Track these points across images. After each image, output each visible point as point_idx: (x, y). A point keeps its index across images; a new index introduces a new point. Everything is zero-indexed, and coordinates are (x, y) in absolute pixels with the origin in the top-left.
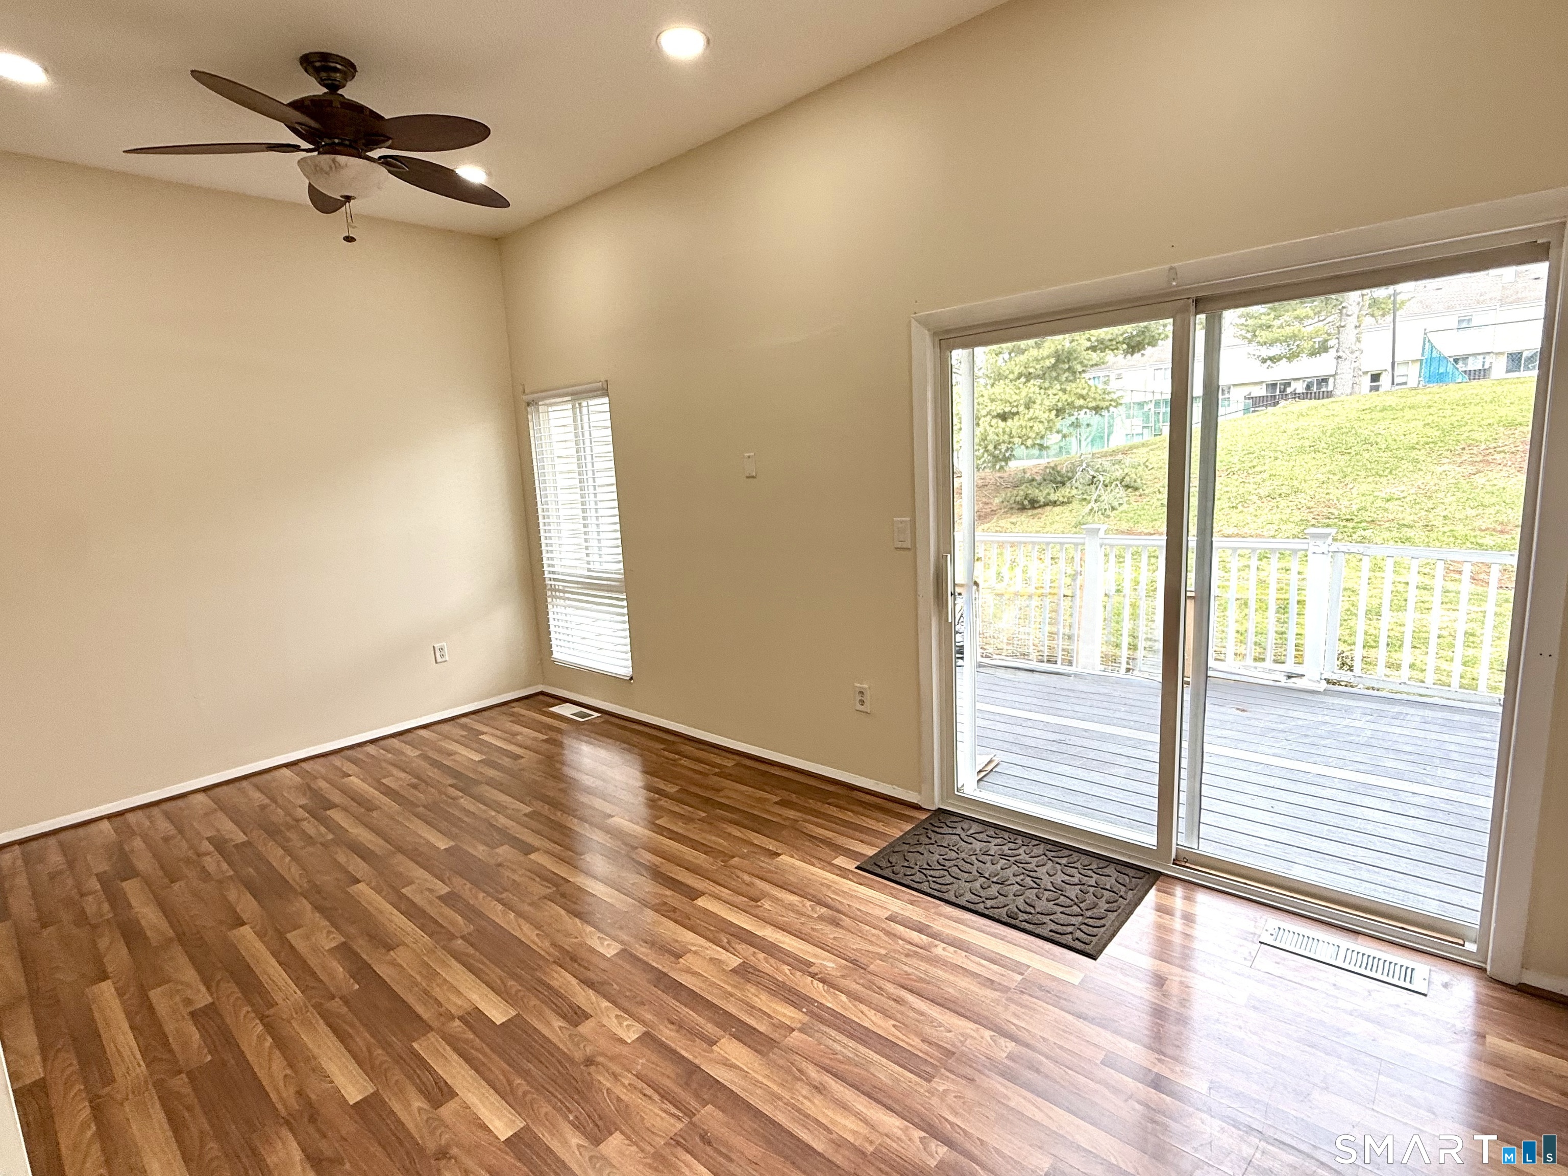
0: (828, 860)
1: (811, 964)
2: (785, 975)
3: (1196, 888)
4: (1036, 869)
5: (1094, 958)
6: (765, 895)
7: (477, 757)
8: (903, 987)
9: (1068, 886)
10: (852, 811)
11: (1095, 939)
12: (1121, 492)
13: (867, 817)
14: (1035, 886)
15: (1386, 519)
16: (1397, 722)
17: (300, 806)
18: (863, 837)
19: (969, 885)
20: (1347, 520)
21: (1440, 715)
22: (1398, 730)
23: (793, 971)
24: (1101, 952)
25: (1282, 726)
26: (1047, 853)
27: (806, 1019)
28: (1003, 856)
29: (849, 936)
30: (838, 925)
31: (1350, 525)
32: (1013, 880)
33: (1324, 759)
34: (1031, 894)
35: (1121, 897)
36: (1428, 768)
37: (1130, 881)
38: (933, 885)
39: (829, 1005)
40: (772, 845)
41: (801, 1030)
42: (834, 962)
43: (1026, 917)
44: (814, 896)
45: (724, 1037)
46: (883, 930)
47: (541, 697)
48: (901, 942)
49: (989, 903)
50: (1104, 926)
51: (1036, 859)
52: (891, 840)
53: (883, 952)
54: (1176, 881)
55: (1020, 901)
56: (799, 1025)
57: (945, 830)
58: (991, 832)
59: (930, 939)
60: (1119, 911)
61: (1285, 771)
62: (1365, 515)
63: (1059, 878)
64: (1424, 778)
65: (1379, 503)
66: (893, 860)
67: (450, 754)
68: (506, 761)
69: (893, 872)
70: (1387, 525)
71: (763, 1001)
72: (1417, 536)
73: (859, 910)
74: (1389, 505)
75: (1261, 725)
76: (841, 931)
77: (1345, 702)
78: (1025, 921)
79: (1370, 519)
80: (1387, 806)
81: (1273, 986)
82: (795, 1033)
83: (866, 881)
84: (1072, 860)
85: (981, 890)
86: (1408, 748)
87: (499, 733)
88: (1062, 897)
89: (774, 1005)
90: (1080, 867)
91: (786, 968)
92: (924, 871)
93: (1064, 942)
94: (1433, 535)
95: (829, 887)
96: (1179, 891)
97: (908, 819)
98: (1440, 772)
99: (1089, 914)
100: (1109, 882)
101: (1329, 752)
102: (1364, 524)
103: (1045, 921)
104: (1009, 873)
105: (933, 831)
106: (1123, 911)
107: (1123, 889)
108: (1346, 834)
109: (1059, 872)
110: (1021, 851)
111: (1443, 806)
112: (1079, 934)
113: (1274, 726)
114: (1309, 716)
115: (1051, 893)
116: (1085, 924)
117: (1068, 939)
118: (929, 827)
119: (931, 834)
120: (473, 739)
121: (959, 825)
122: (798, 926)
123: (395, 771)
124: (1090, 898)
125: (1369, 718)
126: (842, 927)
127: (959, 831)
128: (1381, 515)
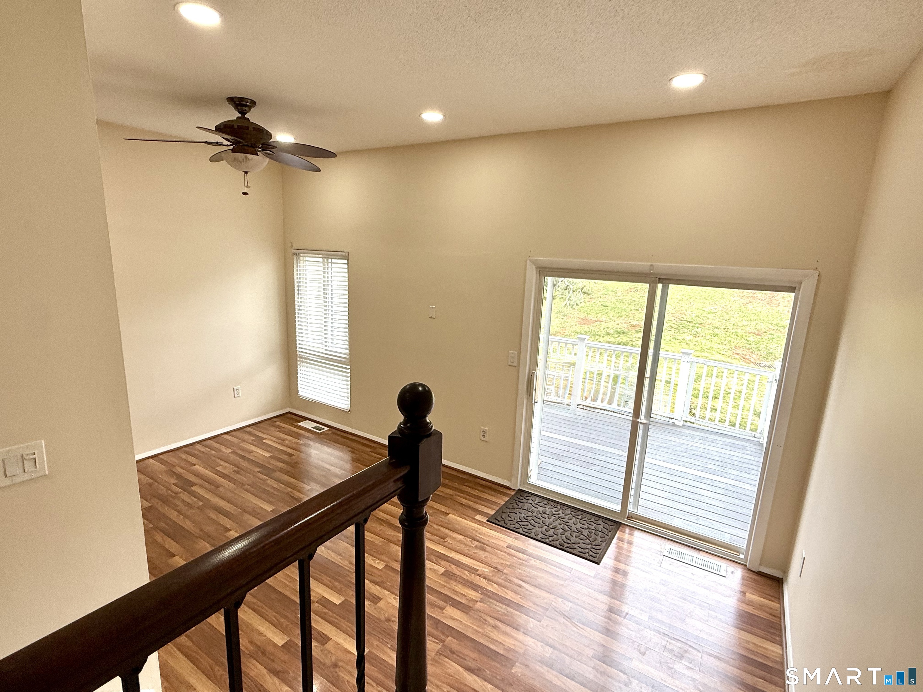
0: (473, 516)
1: (477, 570)
2: (467, 575)
3: (634, 529)
4: (568, 521)
5: (598, 564)
6: (447, 536)
7: (267, 455)
8: (521, 580)
9: (583, 530)
10: (478, 490)
11: (598, 555)
12: (581, 295)
13: (485, 493)
14: (569, 530)
15: (707, 323)
16: (713, 444)
17: (173, 484)
18: (486, 504)
19: (540, 530)
20: (690, 322)
21: (730, 441)
22: (713, 449)
23: (471, 574)
24: (601, 561)
25: (665, 445)
26: (572, 513)
27: (482, 596)
28: (553, 514)
29: (491, 556)
30: (485, 550)
31: (691, 325)
32: (559, 527)
33: (683, 463)
34: (568, 534)
35: (606, 535)
36: (725, 469)
37: (609, 527)
38: (524, 529)
39: (490, 589)
40: (443, 509)
41: (481, 602)
42: (488, 569)
43: (568, 545)
44: (470, 536)
45: (447, 606)
46: (505, 552)
47: (289, 415)
48: (515, 558)
49: (551, 539)
50: (601, 549)
51: (568, 516)
52: (500, 506)
53: (509, 563)
54: (626, 527)
55: (564, 536)
56: (479, 599)
57: (524, 501)
58: (545, 502)
59: (528, 557)
60: (606, 542)
61: (667, 469)
62: (698, 320)
63: (579, 526)
64: (724, 474)
65: (705, 314)
66: (503, 517)
67: (250, 452)
68: (285, 457)
69: (505, 523)
70: (708, 326)
71: (460, 588)
72: (721, 334)
73: (493, 543)
74: (709, 316)
75: (657, 444)
76: (487, 553)
77: (691, 432)
78: (568, 547)
79: (700, 323)
80: (709, 488)
81: (669, 575)
82: (478, 603)
83: (494, 528)
84: (583, 517)
85: (546, 532)
86: (717, 458)
87: (274, 439)
88: (581, 535)
89: (465, 590)
90: (587, 520)
91: (466, 572)
92: (519, 523)
93: (585, 557)
94: (728, 334)
95: (476, 531)
96: (627, 530)
97: (505, 494)
98: (730, 471)
99: (594, 543)
100: (600, 528)
101: (685, 460)
102: (697, 325)
103: (576, 547)
104: (557, 523)
105: (519, 501)
106: (608, 541)
107: (607, 531)
108: (693, 502)
109: (579, 523)
110: (560, 512)
111: (731, 488)
112: (591, 553)
113: (662, 445)
114: (677, 440)
115: (576, 533)
116: (593, 548)
117: (586, 555)
118: (517, 499)
119: (518, 503)
120: (259, 442)
121: (530, 498)
122: (467, 551)
123: (222, 463)
124: (593, 536)
125: (701, 441)
126: (487, 552)
127: (531, 502)
128: (705, 321)
